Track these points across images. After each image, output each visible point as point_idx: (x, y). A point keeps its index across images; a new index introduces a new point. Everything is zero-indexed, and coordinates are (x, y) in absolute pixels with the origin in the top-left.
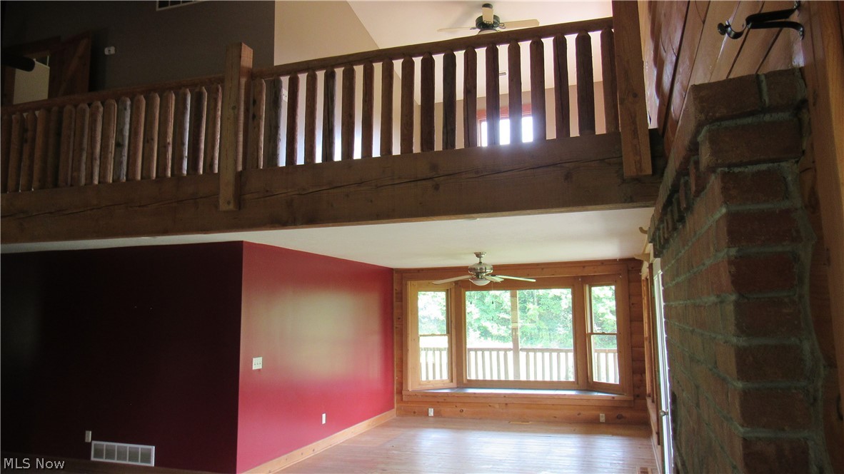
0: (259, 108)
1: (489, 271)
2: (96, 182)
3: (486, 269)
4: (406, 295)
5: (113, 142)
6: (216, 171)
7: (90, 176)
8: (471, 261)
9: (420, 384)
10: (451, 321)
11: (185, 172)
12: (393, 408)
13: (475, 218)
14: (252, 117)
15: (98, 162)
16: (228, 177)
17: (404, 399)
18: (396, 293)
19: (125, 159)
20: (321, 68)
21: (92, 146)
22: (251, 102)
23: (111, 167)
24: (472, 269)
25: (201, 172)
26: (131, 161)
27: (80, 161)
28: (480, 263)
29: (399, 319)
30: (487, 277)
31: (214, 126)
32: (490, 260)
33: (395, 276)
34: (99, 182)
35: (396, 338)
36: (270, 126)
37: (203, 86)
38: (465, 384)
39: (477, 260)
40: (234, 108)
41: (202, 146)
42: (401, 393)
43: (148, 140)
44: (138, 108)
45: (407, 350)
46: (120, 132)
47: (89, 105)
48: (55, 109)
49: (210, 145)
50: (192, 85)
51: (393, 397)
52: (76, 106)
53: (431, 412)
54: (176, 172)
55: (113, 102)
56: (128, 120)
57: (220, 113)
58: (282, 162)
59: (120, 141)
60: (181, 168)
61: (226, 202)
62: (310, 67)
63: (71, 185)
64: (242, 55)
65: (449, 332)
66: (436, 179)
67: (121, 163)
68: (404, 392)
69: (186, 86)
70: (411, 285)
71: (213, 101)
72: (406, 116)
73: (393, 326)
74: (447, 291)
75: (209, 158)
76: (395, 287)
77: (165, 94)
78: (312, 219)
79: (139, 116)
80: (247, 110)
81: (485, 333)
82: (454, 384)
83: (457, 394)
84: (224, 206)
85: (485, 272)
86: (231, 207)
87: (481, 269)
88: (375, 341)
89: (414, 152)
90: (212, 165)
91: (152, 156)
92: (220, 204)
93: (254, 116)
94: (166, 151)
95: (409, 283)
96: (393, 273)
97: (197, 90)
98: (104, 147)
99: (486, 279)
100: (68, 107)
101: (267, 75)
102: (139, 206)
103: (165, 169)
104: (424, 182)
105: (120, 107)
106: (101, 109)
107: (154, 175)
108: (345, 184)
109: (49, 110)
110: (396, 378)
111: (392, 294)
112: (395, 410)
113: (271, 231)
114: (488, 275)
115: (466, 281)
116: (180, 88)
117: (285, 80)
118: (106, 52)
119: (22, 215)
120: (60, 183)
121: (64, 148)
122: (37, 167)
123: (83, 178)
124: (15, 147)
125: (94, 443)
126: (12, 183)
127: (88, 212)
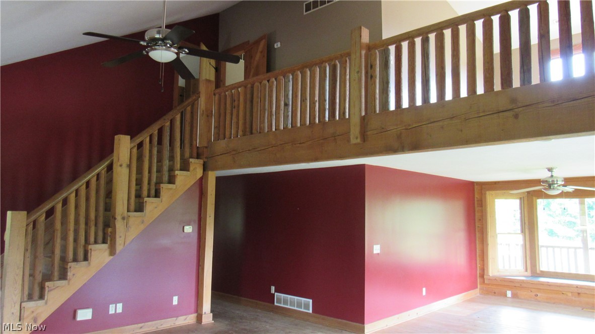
0: (375, 71)
1: (560, 183)
2: (274, 130)
3: (557, 181)
4: (486, 201)
5: (282, 103)
6: (347, 117)
7: (270, 126)
8: (544, 175)
9: (498, 271)
10: (525, 223)
11: (327, 119)
12: (477, 287)
13: (551, 139)
14: (370, 77)
15: (274, 117)
16: (356, 121)
17: (486, 282)
18: (478, 201)
19: (290, 114)
20: (418, 36)
21: (271, 107)
22: (369, 66)
23: (282, 119)
24: (545, 181)
25: (337, 118)
26: (293, 115)
27: (264, 117)
28: (552, 176)
29: (480, 220)
30: (558, 187)
31: (345, 87)
32: (561, 173)
33: (476, 187)
34: (276, 130)
35: (478, 235)
36: (383, 82)
37: (336, 60)
38: (538, 274)
39: (549, 174)
40: (358, 72)
41: (338, 101)
42: (483, 277)
43: (303, 100)
44: (297, 79)
45: (487, 245)
46: (286, 96)
47: (268, 81)
48: (249, 86)
49: (342, 99)
50: (330, 60)
51: (477, 280)
52: (261, 83)
53: (509, 294)
54: (321, 120)
55: (282, 77)
56: (291, 88)
57: (348, 77)
58: (392, 107)
59: (287, 102)
60: (324, 117)
61: (355, 136)
62: (410, 37)
63: (260, 133)
64: (362, 35)
65: (523, 231)
66: (515, 110)
67: (288, 116)
68: (485, 277)
69: (326, 62)
70: (489, 195)
71: (343, 69)
72: (488, 63)
73: (475, 225)
74: (521, 199)
75: (342, 108)
76: (476, 196)
77: (313, 69)
78: (416, 147)
79: (297, 84)
80: (366, 73)
81: (551, 233)
82: (529, 273)
83: (532, 281)
84: (353, 141)
85: (557, 184)
86: (359, 141)
87: (553, 181)
88: (461, 236)
89: (495, 90)
90: (344, 113)
91: (306, 110)
92: (351, 139)
93: (372, 77)
94: (315, 106)
95: (488, 192)
96: (474, 185)
97: (333, 63)
98: (278, 107)
99: (558, 189)
100: (257, 84)
101: (379, 46)
102: (300, 144)
103: (315, 118)
104: (505, 114)
105: (286, 80)
106: (275, 83)
107: (308, 123)
108: (441, 119)
109: (245, 87)
110: (478, 265)
111: (474, 200)
112: (479, 289)
113: (383, 157)
114: (559, 186)
115: (540, 191)
116: (322, 64)
117: (392, 49)
118: (276, 47)
119: (234, 153)
120: (254, 131)
121: (255, 110)
122: (241, 122)
123: (266, 128)
124: (228, 111)
125: (276, 294)
126: (227, 134)
127: (270, 149)
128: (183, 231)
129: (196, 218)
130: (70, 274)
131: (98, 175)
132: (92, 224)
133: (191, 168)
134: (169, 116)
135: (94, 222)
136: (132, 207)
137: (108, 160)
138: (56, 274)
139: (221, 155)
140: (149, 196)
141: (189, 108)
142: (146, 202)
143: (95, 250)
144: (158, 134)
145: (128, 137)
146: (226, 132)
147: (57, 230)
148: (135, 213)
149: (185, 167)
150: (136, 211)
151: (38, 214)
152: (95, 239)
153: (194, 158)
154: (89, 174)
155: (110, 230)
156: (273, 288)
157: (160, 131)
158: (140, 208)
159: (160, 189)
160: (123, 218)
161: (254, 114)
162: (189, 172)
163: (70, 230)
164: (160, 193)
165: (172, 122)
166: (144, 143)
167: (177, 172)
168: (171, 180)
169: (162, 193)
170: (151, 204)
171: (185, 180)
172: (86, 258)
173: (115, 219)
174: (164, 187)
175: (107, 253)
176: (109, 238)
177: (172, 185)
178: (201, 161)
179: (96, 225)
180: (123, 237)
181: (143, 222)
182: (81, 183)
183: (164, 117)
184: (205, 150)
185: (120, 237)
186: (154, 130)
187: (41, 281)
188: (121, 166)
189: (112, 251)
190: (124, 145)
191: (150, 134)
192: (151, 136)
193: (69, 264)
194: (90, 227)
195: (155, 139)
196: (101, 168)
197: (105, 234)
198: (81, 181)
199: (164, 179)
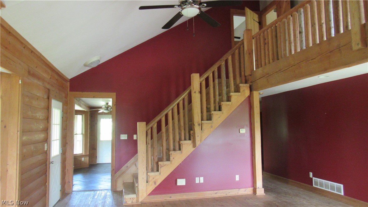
5: (298, 32)
6: (350, 28)
7: (290, 51)
11: (333, 35)
15: (293, 44)
16: (356, 30)
19: (304, 39)
21: (289, 37)
23: (298, 44)
25: (342, 32)
26: (306, 39)
34: (294, 53)
41: (341, 18)
43: (313, 25)
46: (300, 26)
47: (286, 18)
49: (345, 16)
52: (281, 22)
54: (328, 37)
55: (296, 13)
56: (303, 19)
59: (301, 30)
60: (331, 34)
61: (356, 43)
63: (284, 58)
67: (302, 41)
75: (345, 23)
79: (307, 15)
84: (355, 47)
86: (360, 46)
90: (347, 26)
91: (316, 32)
92: (353, 46)
94: (322, 28)
98: (295, 35)
100: (279, 23)
102: (312, 60)
103: (323, 37)
105: (299, 14)
106: (291, 19)
107: (318, 42)
109: (272, 28)
119: (267, 76)
120: (279, 57)
121: (279, 42)
122: (270, 53)
123: (288, 53)
124: (262, 48)
125: (314, 178)
126: (263, 63)
127: (291, 68)
128: (240, 132)
129: (248, 123)
130: (171, 158)
131: (184, 99)
132: (182, 129)
133: (241, 90)
134: (224, 58)
135: (183, 127)
136: (205, 117)
137: (188, 90)
138: (165, 158)
139: (259, 79)
140: (215, 110)
141: (237, 51)
142: (213, 114)
143: (185, 144)
144: (218, 71)
145: (198, 75)
146: (262, 63)
147: (163, 133)
148: (206, 121)
149: (237, 90)
150: (207, 120)
151: (153, 123)
152: (185, 137)
153: (243, 83)
154: (178, 99)
155: (192, 132)
156: (311, 175)
157: (219, 69)
158: (209, 118)
159: (221, 105)
160: (199, 125)
161: (279, 46)
162: (239, 93)
163: (170, 132)
164: (221, 108)
165: (226, 62)
166: (209, 77)
167: (231, 94)
168: (229, 100)
169: (223, 108)
170: (216, 115)
171: (238, 98)
172: (180, 149)
173: (194, 125)
174: (224, 104)
175: (191, 146)
176: (192, 137)
177: (229, 102)
178: (248, 85)
179: (185, 130)
180: (200, 136)
181: (212, 127)
182: (174, 105)
183: (221, 59)
184: (250, 77)
185: (198, 136)
186: (215, 68)
187: (157, 161)
188: (195, 92)
189: (194, 145)
190: (196, 80)
191: (213, 71)
192: (213, 73)
193: (170, 152)
194: (181, 131)
195: (216, 74)
196: (185, 95)
197: (190, 135)
198: (174, 103)
199: (224, 99)
